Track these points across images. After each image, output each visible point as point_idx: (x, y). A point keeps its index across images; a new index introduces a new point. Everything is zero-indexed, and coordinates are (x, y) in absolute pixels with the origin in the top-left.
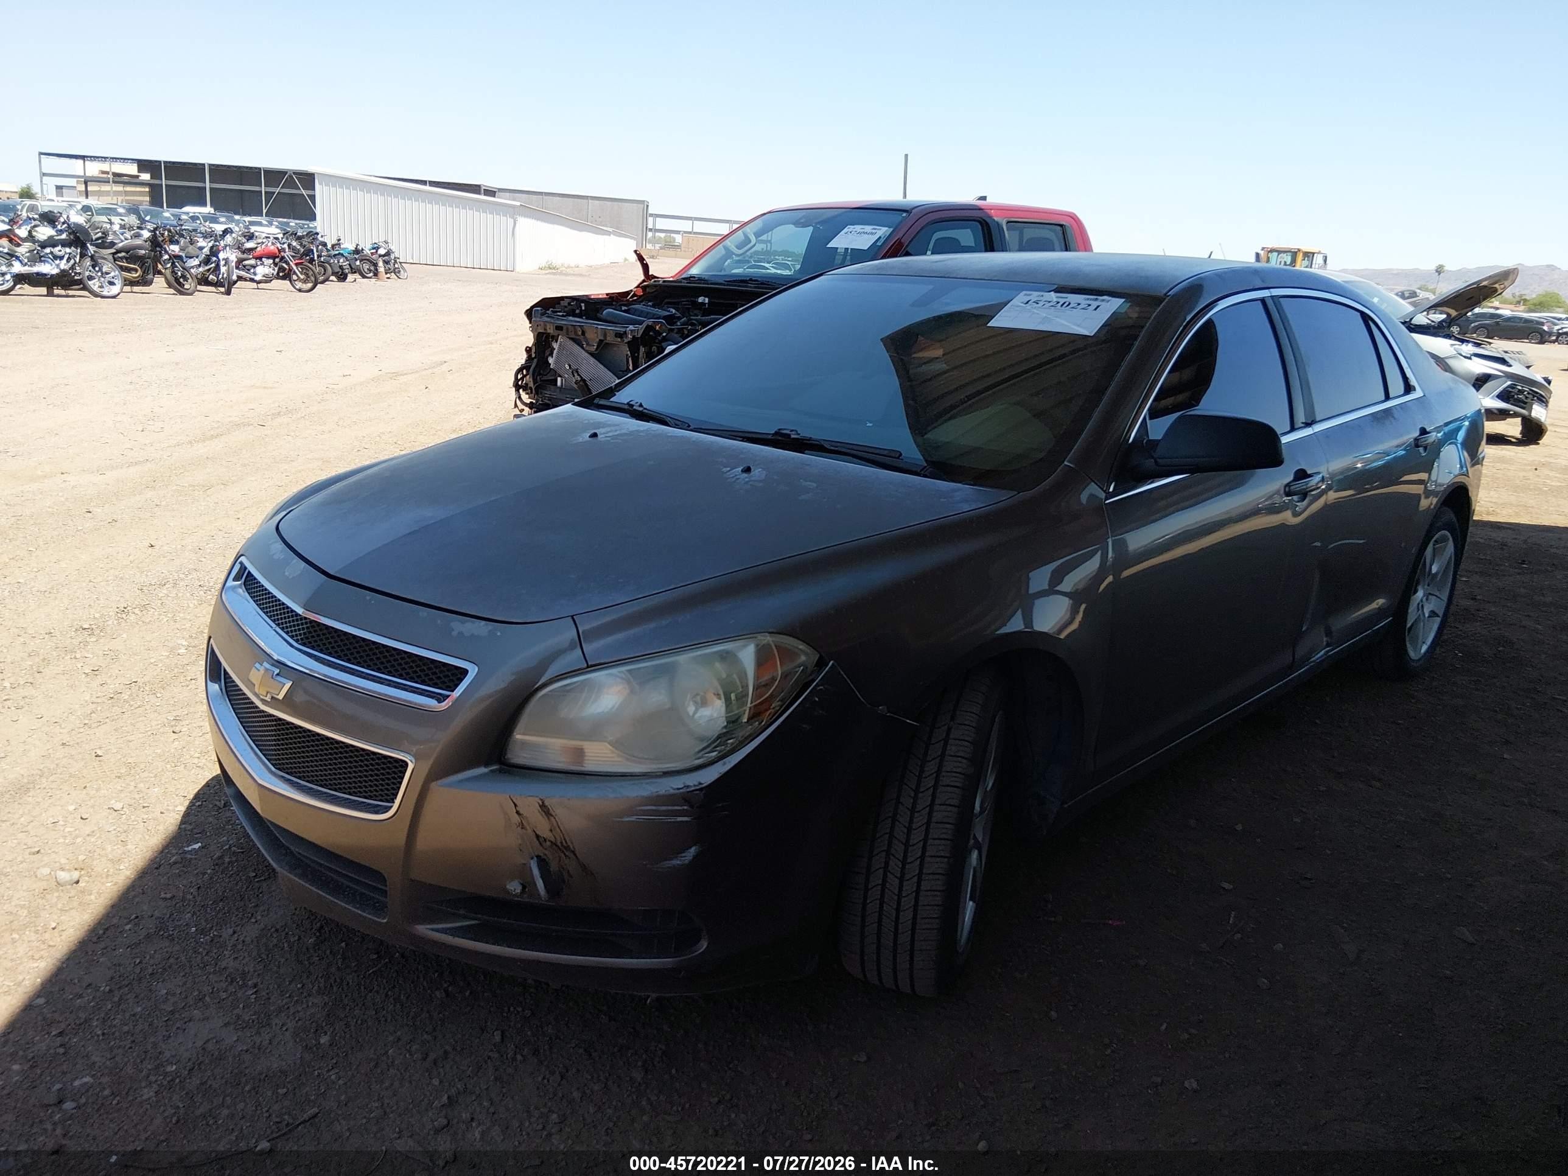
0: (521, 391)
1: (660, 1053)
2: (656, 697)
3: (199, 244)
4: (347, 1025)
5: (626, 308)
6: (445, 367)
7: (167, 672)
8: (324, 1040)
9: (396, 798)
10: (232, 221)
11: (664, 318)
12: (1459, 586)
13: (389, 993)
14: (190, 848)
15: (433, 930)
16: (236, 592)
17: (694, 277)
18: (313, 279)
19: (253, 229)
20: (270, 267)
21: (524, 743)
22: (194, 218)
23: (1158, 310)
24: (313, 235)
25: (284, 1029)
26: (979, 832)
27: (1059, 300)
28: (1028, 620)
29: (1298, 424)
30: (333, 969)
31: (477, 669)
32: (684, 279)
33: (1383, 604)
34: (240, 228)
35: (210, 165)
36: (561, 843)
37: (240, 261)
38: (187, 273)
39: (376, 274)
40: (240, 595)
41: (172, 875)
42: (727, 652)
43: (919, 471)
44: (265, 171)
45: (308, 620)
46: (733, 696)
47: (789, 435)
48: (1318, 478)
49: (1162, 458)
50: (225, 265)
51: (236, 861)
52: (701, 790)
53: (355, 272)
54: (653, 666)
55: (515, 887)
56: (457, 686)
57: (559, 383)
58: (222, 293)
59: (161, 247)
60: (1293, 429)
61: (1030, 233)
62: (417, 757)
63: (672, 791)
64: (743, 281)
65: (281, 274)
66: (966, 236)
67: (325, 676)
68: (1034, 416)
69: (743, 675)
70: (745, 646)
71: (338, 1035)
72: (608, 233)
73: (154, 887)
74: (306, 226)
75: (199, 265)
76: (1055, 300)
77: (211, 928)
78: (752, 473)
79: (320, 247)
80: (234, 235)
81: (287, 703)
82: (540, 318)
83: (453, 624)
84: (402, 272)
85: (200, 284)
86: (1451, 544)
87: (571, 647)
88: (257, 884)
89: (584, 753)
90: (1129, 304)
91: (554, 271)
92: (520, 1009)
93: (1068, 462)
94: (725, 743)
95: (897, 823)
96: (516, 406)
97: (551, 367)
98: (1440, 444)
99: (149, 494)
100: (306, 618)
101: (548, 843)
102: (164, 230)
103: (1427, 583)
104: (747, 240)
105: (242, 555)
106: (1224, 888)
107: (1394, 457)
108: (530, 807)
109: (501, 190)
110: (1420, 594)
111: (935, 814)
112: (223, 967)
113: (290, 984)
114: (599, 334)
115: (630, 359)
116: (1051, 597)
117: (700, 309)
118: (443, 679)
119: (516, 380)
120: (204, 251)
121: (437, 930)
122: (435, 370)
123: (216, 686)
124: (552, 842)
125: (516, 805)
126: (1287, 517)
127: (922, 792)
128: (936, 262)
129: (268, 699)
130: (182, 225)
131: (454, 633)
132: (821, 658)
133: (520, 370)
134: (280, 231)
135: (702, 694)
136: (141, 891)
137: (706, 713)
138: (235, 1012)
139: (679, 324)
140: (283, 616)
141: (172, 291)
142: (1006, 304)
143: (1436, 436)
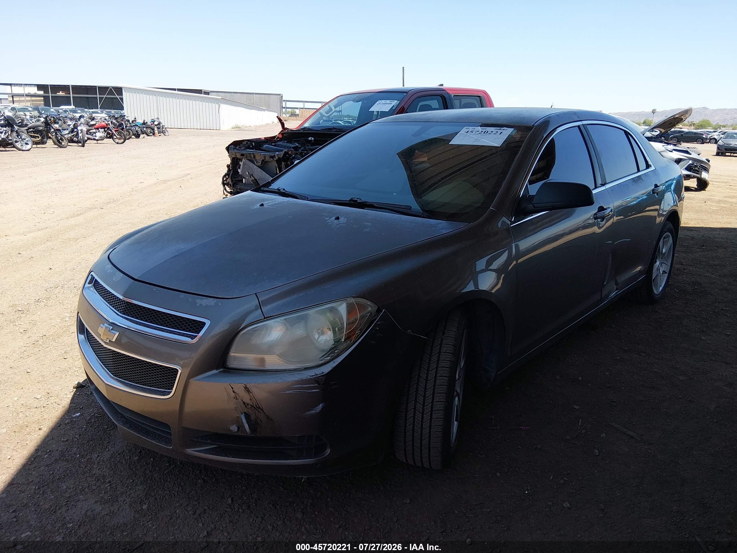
0: (226, 186)
1: (309, 504)
2: (299, 331)
3: (68, 123)
4: (156, 499)
5: (274, 144)
6: (189, 177)
7: (60, 330)
8: (145, 507)
9: (173, 387)
10: (84, 112)
11: (293, 148)
12: (675, 258)
13: (176, 482)
14: (75, 416)
15: (194, 451)
16: (90, 290)
17: (306, 128)
18: (124, 137)
19: (94, 115)
20: (103, 133)
21: (235, 357)
22: (65, 111)
23: (530, 133)
24: (123, 117)
25: (125, 502)
26: (458, 389)
27: (482, 130)
28: (476, 284)
29: (598, 185)
30: (148, 472)
31: (210, 322)
32: (301, 129)
33: (641, 268)
34: (87, 114)
35: (72, 86)
36: (256, 405)
37: (88, 131)
38: (63, 137)
39: (154, 134)
40: (92, 291)
41: (66, 429)
42: (333, 308)
43: (420, 215)
44: (98, 87)
45: (125, 302)
46: (337, 329)
47: (357, 201)
48: (609, 210)
49: (536, 204)
50: (81, 133)
51: (97, 421)
52: (323, 376)
53: (144, 134)
54: (297, 316)
55: (234, 428)
56: (201, 330)
57: (244, 182)
58: (80, 146)
59: (50, 125)
60: (596, 187)
61: (464, 101)
62: (182, 367)
63: (309, 377)
64: (330, 129)
65: (108, 136)
66: (434, 103)
67: (136, 329)
68: (474, 186)
69: (341, 318)
70: (342, 304)
71: (152, 504)
72: (264, 110)
73: (58, 436)
74: (119, 113)
75: (69, 133)
76: (481, 130)
77: (87, 454)
78: (340, 220)
79: (126, 122)
80: (84, 118)
81: (118, 343)
82: (233, 150)
83: (197, 300)
84: (166, 132)
85: (69, 142)
86: (671, 238)
87: (256, 309)
88: (108, 432)
89: (265, 360)
90: (516, 131)
91: (239, 129)
92: (240, 486)
93: (492, 207)
94: (334, 352)
95: (419, 386)
96: (224, 194)
97: (240, 174)
98: (664, 192)
99: (49, 244)
100: (124, 301)
101: (250, 406)
102: (51, 117)
103: (661, 258)
104: (331, 109)
105: (92, 271)
106: (575, 408)
107: (642, 199)
108: (239, 388)
109: (211, 92)
110: (658, 263)
111: (437, 381)
112: (93, 473)
113: (127, 480)
114: (262, 157)
115: (278, 168)
116: (487, 272)
117: (310, 143)
118: (194, 328)
119: (223, 181)
120: (71, 126)
121: (197, 451)
122: (184, 178)
123: (83, 336)
124: (251, 405)
125: (232, 388)
126: (596, 229)
127: (430, 371)
128: (422, 115)
129: (108, 341)
130: (59, 115)
131: (198, 305)
132: (378, 308)
133: (225, 176)
134: (107, 116)
135: (321, 329)
136: (51, 438)
137: (323, 338)
138: (100, 495)
139: (300, 150)
140: (113, 300)
141: (56, 146)
142: (457, 133)
143: (663, 188)
